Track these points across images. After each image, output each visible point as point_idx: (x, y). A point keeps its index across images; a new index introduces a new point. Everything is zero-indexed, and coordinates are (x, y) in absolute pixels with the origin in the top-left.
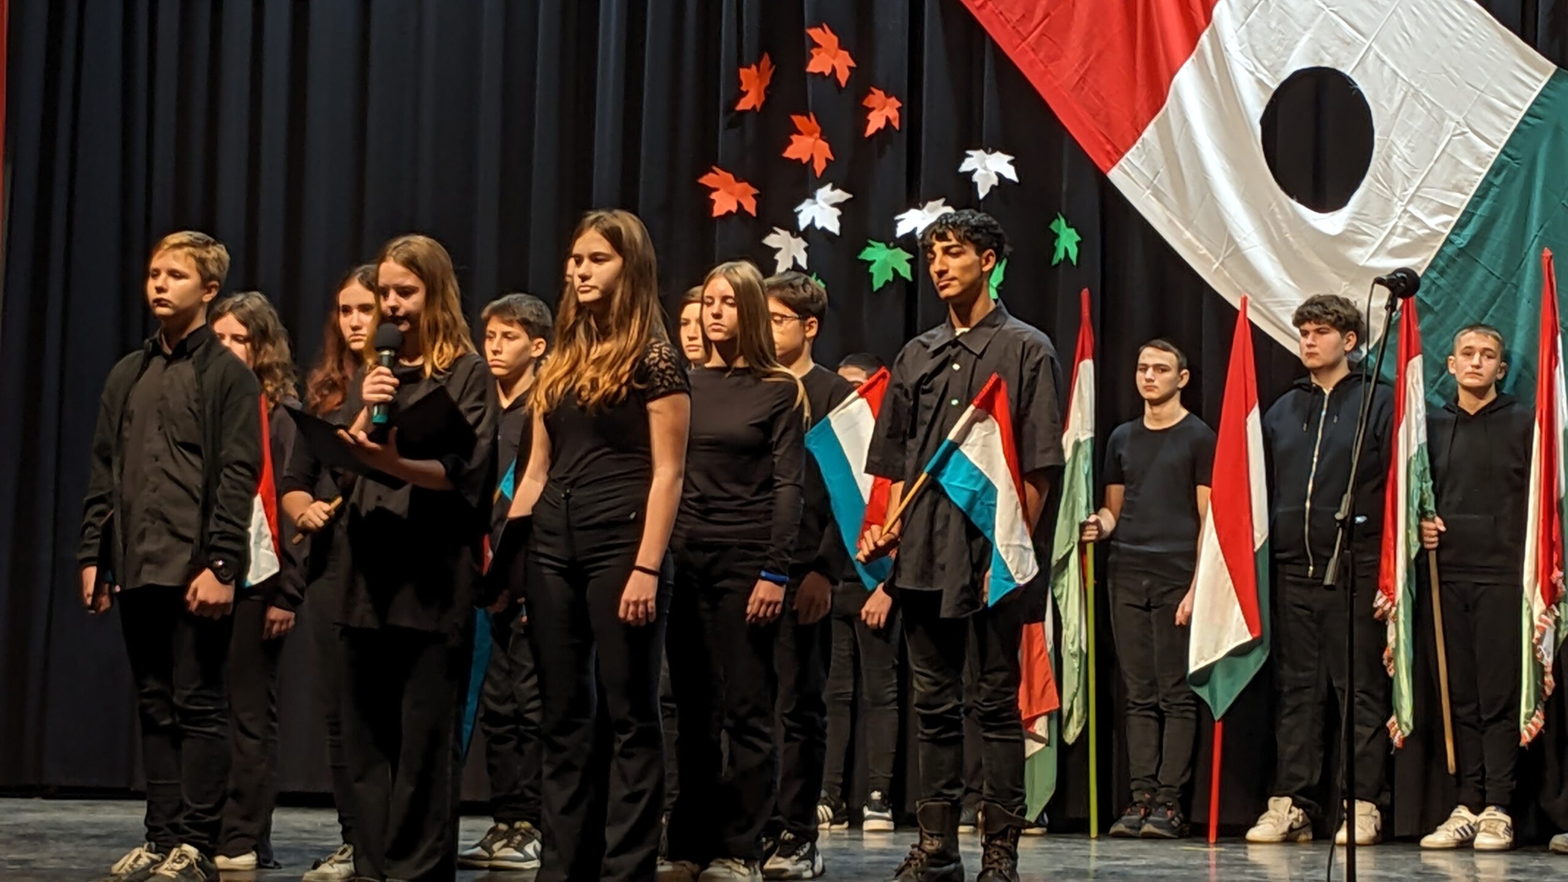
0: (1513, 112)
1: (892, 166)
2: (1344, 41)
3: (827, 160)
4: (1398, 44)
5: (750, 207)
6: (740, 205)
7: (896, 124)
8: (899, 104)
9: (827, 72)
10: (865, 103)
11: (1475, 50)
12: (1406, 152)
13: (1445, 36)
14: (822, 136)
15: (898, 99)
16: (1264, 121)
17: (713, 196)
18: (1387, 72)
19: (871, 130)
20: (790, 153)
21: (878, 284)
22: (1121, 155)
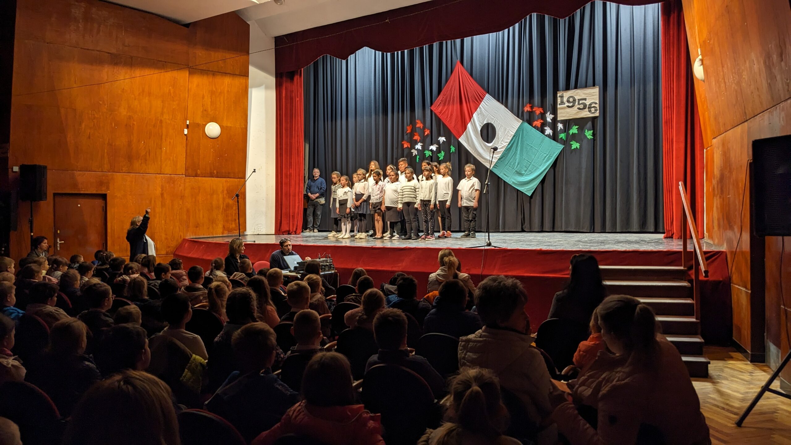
0: (517, 128)
1: (429, 139)
2: (493, 118)
3: (419, 139)
4: (499, 119)
5: (409, 146)
7: (429, 134)
8: (429, 131)
9: (419, 127)
10: (425, 131)
11: (511, 119)
12: (501, 134)
13: (507, 117)
14: (419, 136)
16: (481, 131)
17: (404, 145)
18: (497, 122)
19: (426, 135)
20: (414, 138)
22: (460, 136)
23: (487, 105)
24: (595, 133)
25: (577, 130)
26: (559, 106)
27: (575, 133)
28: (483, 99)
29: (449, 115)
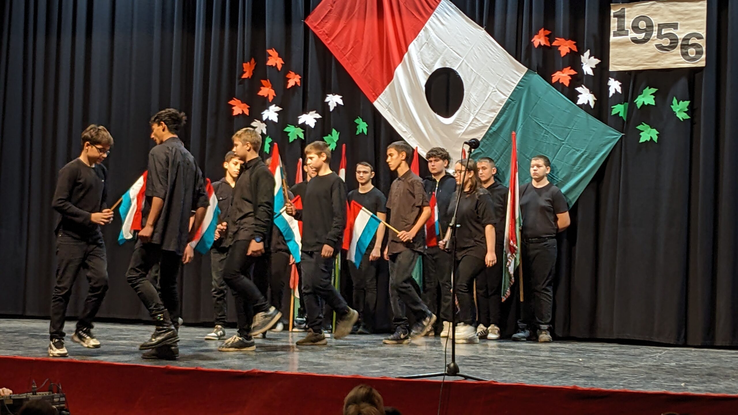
0: (512, 84)
1: (297, 99)
2: (454, 58)
3: (274, 96)
4: (473, 60)
5: (247, 112)
6: (243, 111)
7: (299, 84)
8: (300, 77)
9: (274, 65)
10: (287, 76)
11: (500, 63)
12: (475, 97)
13: (489, 57)
14: (272, 88)
15: (300, 75)
16: (426, 86)
17: (234, 108)
18: (469, 70)
19: (289, 86)
20: (260, 93)
21: (291, 140)
22: (378, 96)
23: (442, 24)
24: (695, 107)
25: (653, 97)
26: (612, 38)
27: (649, 105)
28: (433, 9)
29: (352, 42)
